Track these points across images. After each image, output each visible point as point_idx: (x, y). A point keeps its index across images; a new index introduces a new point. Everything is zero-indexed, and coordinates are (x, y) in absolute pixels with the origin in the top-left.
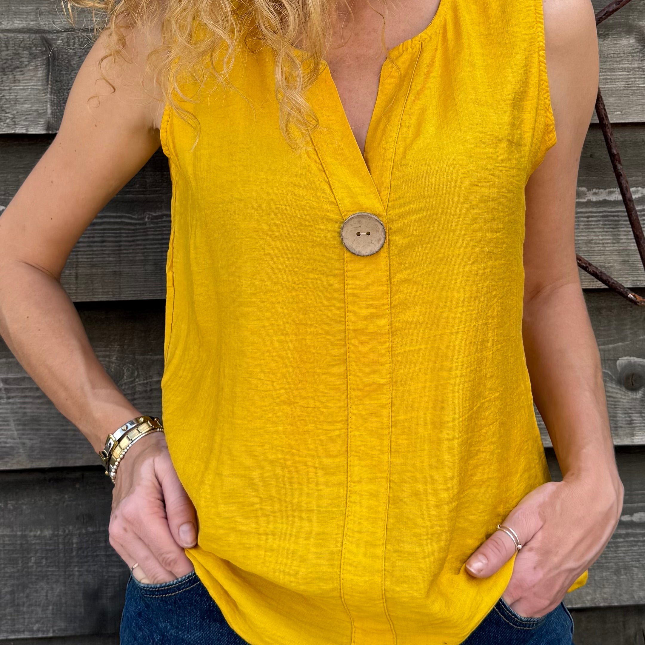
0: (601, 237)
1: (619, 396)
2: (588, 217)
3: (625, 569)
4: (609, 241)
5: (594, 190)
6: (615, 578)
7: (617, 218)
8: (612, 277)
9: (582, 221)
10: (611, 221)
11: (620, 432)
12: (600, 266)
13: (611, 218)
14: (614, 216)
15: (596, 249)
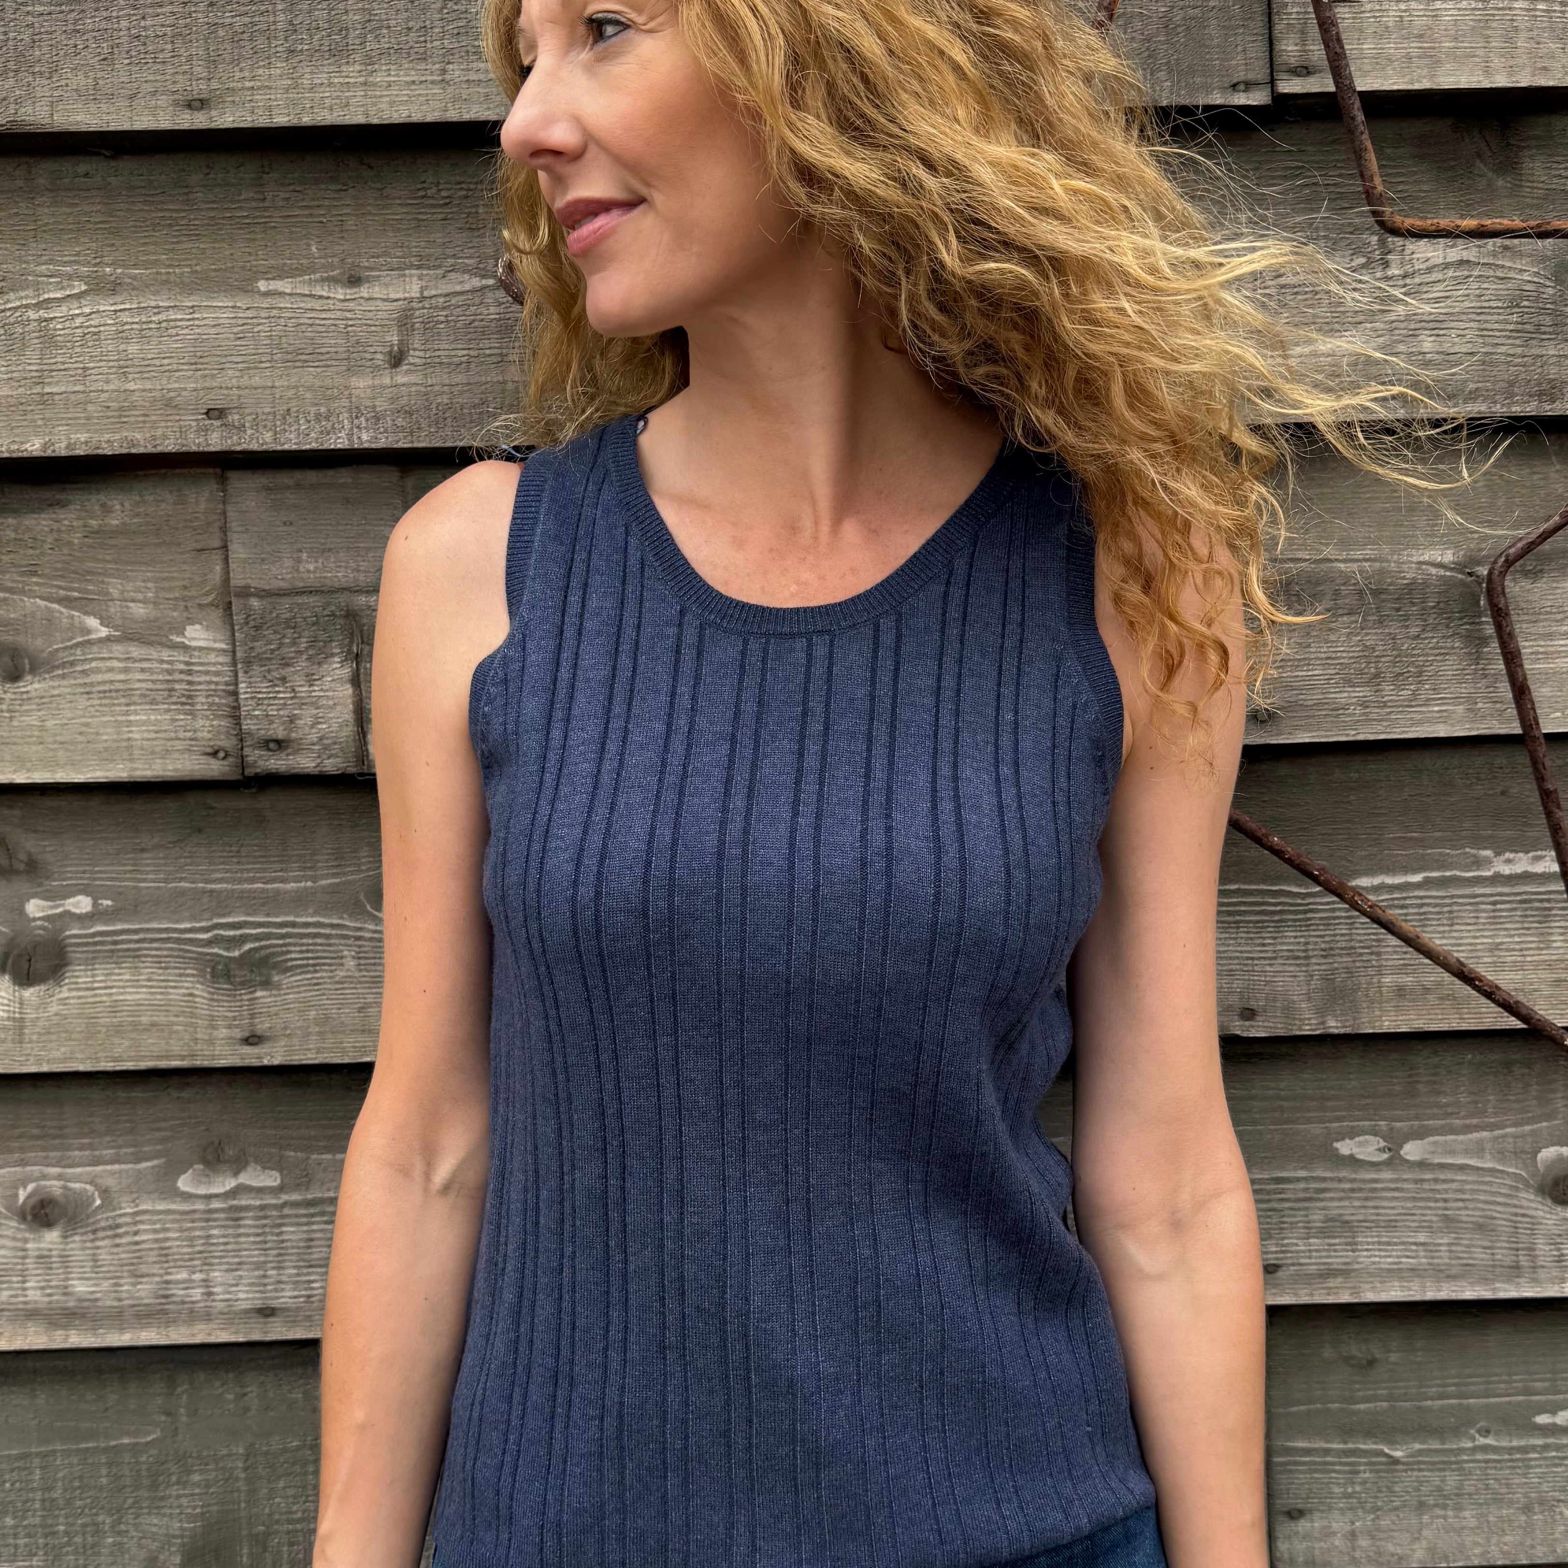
0: (1517, 939)
1: (1540, 1213)
2: (1494, 903)
3: (1541, 1504)
4: (1533, 945)
5: (1508, 855)
6: (1524, 1518)
7: (1546, 905)
8: (1536, 1008)
9: (1484, 911)
10: (1537, 909)
11: (1542, 1274)
12: (1516, 990)
13: (1537, 904)
14: (1542, 901)
15: (1509, 959)
